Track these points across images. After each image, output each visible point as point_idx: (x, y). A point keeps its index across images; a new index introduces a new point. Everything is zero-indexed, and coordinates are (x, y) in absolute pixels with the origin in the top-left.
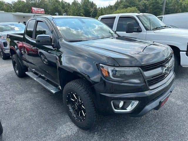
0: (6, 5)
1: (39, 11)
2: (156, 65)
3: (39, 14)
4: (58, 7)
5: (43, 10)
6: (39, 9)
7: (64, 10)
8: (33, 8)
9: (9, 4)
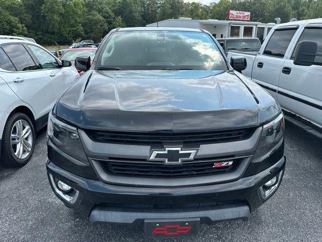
0: (201, 8)
1: (241, 15)
2: (135, 138)
3: (239, 20)
4: (285, 6)
5: (249, 13)
6: (241, 12)
7: (296, 11)
8: (231, 12)
9: (207, 6)
